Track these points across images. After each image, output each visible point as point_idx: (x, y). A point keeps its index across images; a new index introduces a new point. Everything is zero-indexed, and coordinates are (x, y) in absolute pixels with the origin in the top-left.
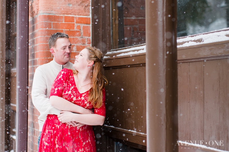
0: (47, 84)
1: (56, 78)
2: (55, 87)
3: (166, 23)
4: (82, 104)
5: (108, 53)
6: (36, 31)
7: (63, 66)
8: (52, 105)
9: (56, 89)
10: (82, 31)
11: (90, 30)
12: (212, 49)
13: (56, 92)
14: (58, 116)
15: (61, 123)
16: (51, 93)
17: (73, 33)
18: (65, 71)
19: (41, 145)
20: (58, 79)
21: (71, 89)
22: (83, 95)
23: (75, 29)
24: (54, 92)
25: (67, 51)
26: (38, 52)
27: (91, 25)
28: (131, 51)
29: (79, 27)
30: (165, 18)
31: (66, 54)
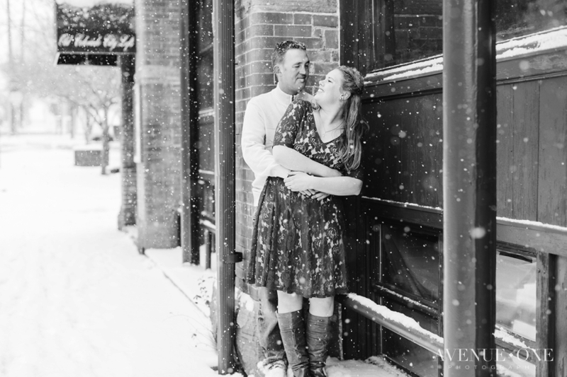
0: (266, 127)
1: (283, 115)
2: (283, 131)
3: (478, 13)
4: (326, 161)
5: (368, 76)
6: (246, 40)
7: (293, 98)
8: (277, 161)
9: (284, 134)
10: (324, 40)
11: (337, 37)
12: (555, 58)
13: (284, 140)
14: (284, 181)
15: (289, 192)
16: (275, 140)
17: (309, 42)
18: (299, 103)
19: (257, 226)
20: (288, 117)
21: (308, 135)
22: (328, 146)
23: (313, 36)
24: (281, 140)
25: (302, 70)
26: (251, 75)
27: (339, 29)
28: (410, 70)
29: (318, 32)
30: (476, 5)
31: (299, 76)
